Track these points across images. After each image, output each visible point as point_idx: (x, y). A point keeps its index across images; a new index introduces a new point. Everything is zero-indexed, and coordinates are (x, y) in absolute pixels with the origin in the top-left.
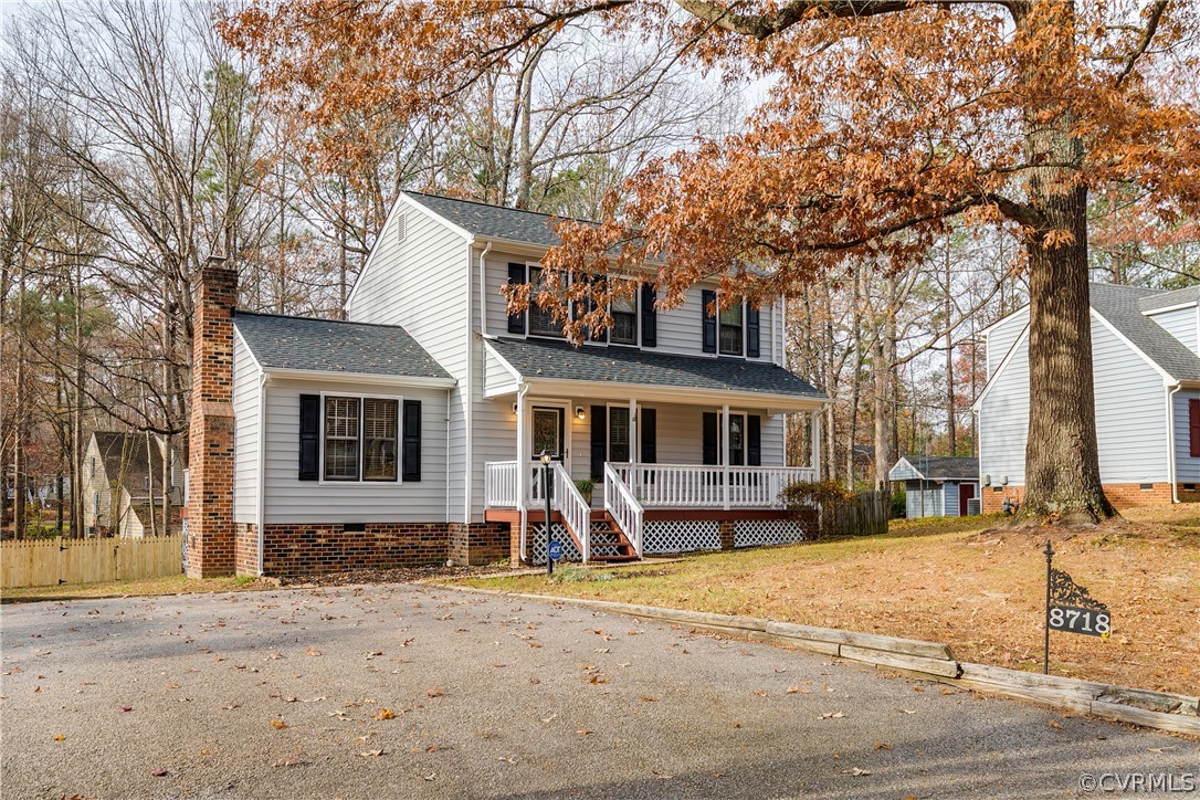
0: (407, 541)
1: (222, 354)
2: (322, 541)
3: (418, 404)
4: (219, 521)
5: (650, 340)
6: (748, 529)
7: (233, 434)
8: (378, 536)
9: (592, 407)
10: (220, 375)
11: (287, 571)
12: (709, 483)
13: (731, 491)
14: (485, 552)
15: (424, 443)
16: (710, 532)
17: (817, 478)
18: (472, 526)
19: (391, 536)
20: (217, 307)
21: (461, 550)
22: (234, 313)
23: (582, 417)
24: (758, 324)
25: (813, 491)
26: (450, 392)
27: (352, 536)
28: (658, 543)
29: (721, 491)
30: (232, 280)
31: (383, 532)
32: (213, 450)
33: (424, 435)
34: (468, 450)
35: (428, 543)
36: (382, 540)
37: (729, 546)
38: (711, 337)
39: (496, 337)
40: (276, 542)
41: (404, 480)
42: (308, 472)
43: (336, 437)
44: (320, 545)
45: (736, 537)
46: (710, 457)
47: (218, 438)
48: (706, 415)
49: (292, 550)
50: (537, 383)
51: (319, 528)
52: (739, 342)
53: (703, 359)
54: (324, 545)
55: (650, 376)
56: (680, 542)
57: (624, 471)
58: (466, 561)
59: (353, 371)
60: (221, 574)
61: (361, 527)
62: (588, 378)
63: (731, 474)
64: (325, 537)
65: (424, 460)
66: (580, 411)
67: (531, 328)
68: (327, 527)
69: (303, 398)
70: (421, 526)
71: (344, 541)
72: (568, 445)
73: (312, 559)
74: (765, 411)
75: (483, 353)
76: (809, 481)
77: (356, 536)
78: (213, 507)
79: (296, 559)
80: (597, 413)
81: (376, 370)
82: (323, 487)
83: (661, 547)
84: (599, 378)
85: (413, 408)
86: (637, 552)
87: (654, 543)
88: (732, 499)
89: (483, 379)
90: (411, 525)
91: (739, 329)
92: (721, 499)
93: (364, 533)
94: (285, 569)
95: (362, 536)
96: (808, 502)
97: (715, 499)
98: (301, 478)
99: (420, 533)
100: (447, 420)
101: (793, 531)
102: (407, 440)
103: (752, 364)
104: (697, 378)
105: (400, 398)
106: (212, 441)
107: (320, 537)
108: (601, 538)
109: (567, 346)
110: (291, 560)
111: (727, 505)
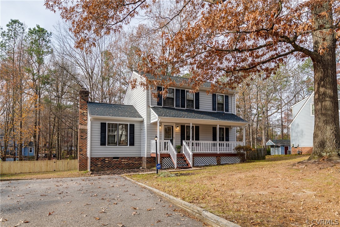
0: (131, 162)
1: (85, 113)
3: (134, 125)
4: (83, 156)
5: (198, 107)
6: (224, 159)
7: (87, 133)
8: (122, 160)
9: (181, 126)
10: (84, 118)
11: (97, 170)
12: (213, 146)
13: (220, 148)
14: (151, 165)
15: (135, 136)
16: (214, 160)
17: (245, 145)
18: (147, 158)
19: (126, 161)
20: (83, 101)
21: (145, 164)
22: (88, 102)
23: (178, 128)
24: (228, 103)
25: (243, 148)
26: (142, 122)
27: (115, 160)
28: (198, 163)
29: (217, 148)
30: (87, 94)
31: (124, 159)
32: (82, 138)
33: (135, 133)
34: (146, 137)
35: (136, 162)
36: (123, 161)
37: (219, 164)
38: (215, 106)
39: (153, 106)
40: (94, 162)
41: (130, 145)
42: (103, 143)
43: (111, 134)
44: (106, 163)
45: (221, 161)
46: (214, 139)
47: (83, 135)
48: (213, 128)
49: (98, 164)
50: (162, 118)
51: (106, 158)
52: (223, 108)
53: (212, 113)
55: (196, 117)
56: (205, 163)
57: (188, 143)
58: (145, 167)
59: (115, 116)
60: (84, 170)
61: (118, 158)
62: (178, 117)
63: (220, 144)
64: (108, 161)
65: (135, 140)
66: (177, 126)
67: (164, 104)
68: (108, 158)
69: (102, 123)
70: (134, 158)
71: (113, 162)
72: (174, 136)
73: (104, 167)
74: (230, 126)
75: (150, 111)
76: (242, 145)
77: (116, 160)
78: (82, 153)
79: (100, 167)
80: (183, 127)
81: (122, 116)
82: (107, 147)
83: (199, 164)
84: (181, 117)
85: (132, 126)
86: (191, 166)
87: (197, 163)
88: (220, 151)
89: (150, 118)
90: (132, 157)
91: (223, 104)
92: (217, 151)
93: (119, 160)
96: (242, 151)
97: (215, 151)
98: (101, 145)
99: (134, 160)
100: (141, 129)
101: (238, 159)
102: (130, 135)
103: (226, 114)
104: (210, 117)
105: (129, 124)
106: (81, 135)
107: (106, 161)
108: (182, 161)
109: (174, 109)
110: (98, 167)
111: (218, 152)
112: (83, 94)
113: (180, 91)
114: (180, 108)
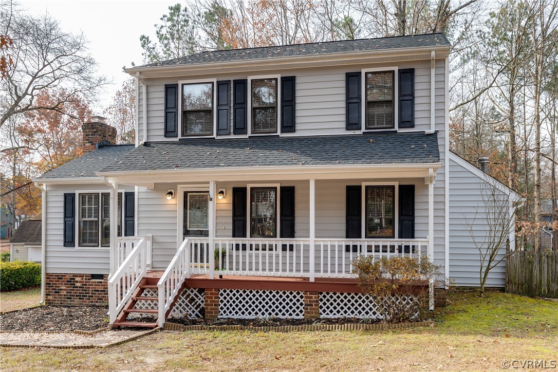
2: (78, 285)
3: (133, 194)
5: (289, 125)
9: (234, 189)
11: (59, 302)
13: (318, 263)
24: (412, 94)
27: (95, 282)
38: (354, 116)
42: (69, 242)
43: (87, 219)
44: (77, 287)
49: (62, 290)
51: (77, 276)
52: (389, 116)
54: (80, 287)
61: (101, 277)
64: (80, 282)
66: (222, 192)
68: (81, 276)
69: (65, 195)
71: (91, 285)
73: (73, 296)
77: (98, 282)
79: (64, 295)
82: (77, 251)
85: (130, 198)
88: (317, 271)
92: (307, 271)
93: (102, 280)
94: (58, 301)
95: (101, 282)
97: (298, 271)
98: (64, 246)
102: (128, 219)
103: (404, 135)
105: (123, 191)
107: (77, 282)
109: (212, 142)
110: (61, 295)
111: (312, 276)
112: (88, 130)
113: (232, 86)
114: (232, 137)
